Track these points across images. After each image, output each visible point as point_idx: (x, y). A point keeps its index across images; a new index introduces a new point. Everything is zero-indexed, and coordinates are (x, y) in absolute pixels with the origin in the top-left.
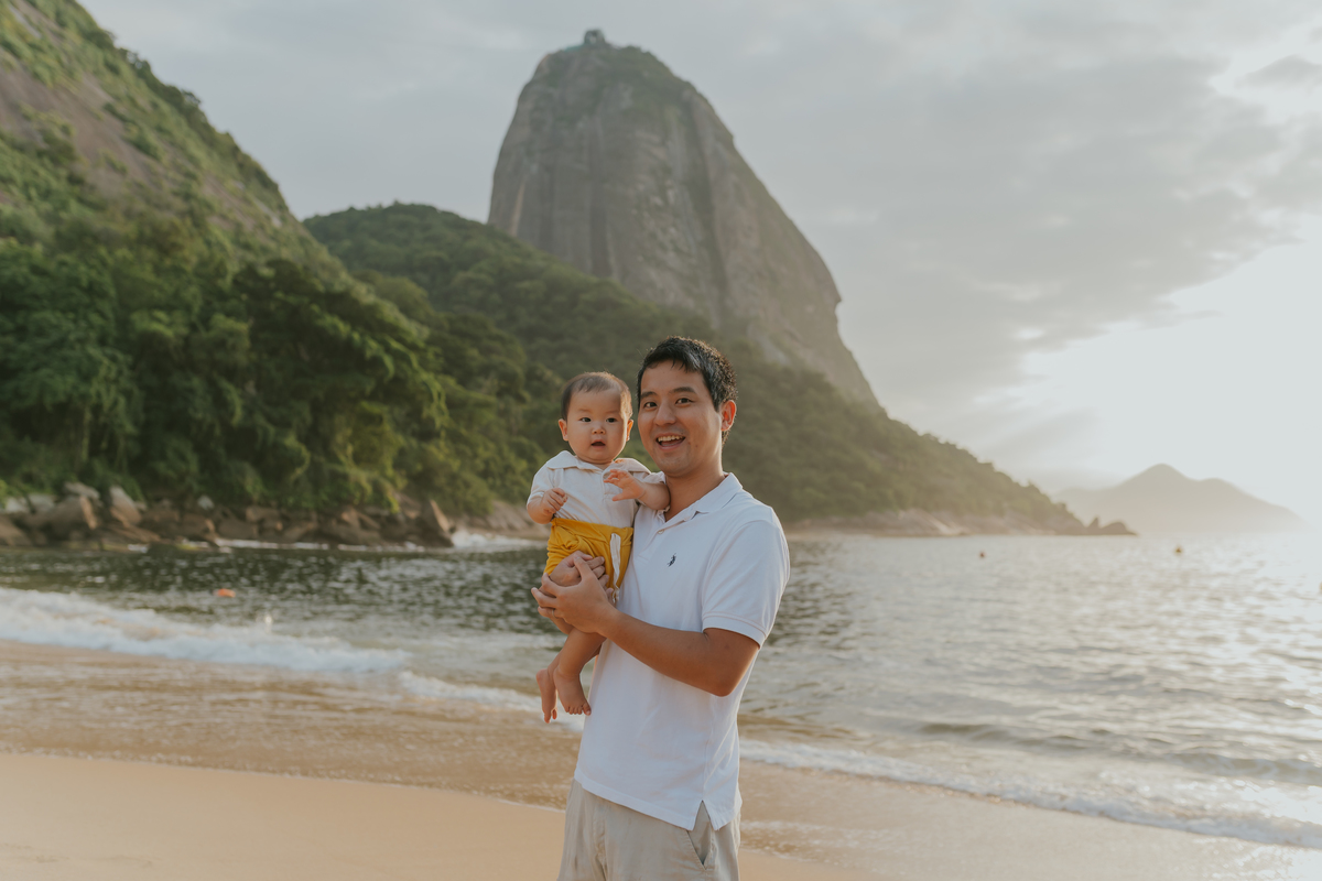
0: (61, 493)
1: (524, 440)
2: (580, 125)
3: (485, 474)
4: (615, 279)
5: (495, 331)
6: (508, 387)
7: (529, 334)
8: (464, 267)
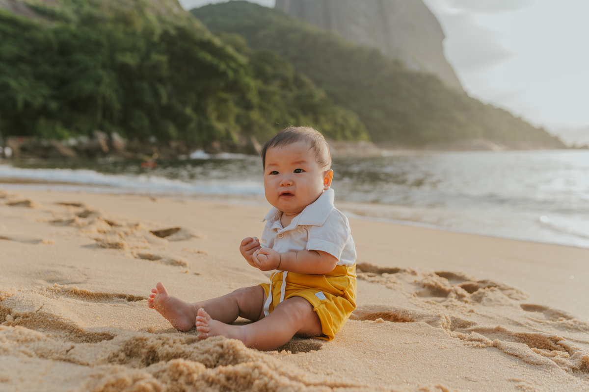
0: (91, 136)
1: (293, 109)
4: (335, 31)
5: (279, 58)
7: (295, 60)
8: (264, 28)
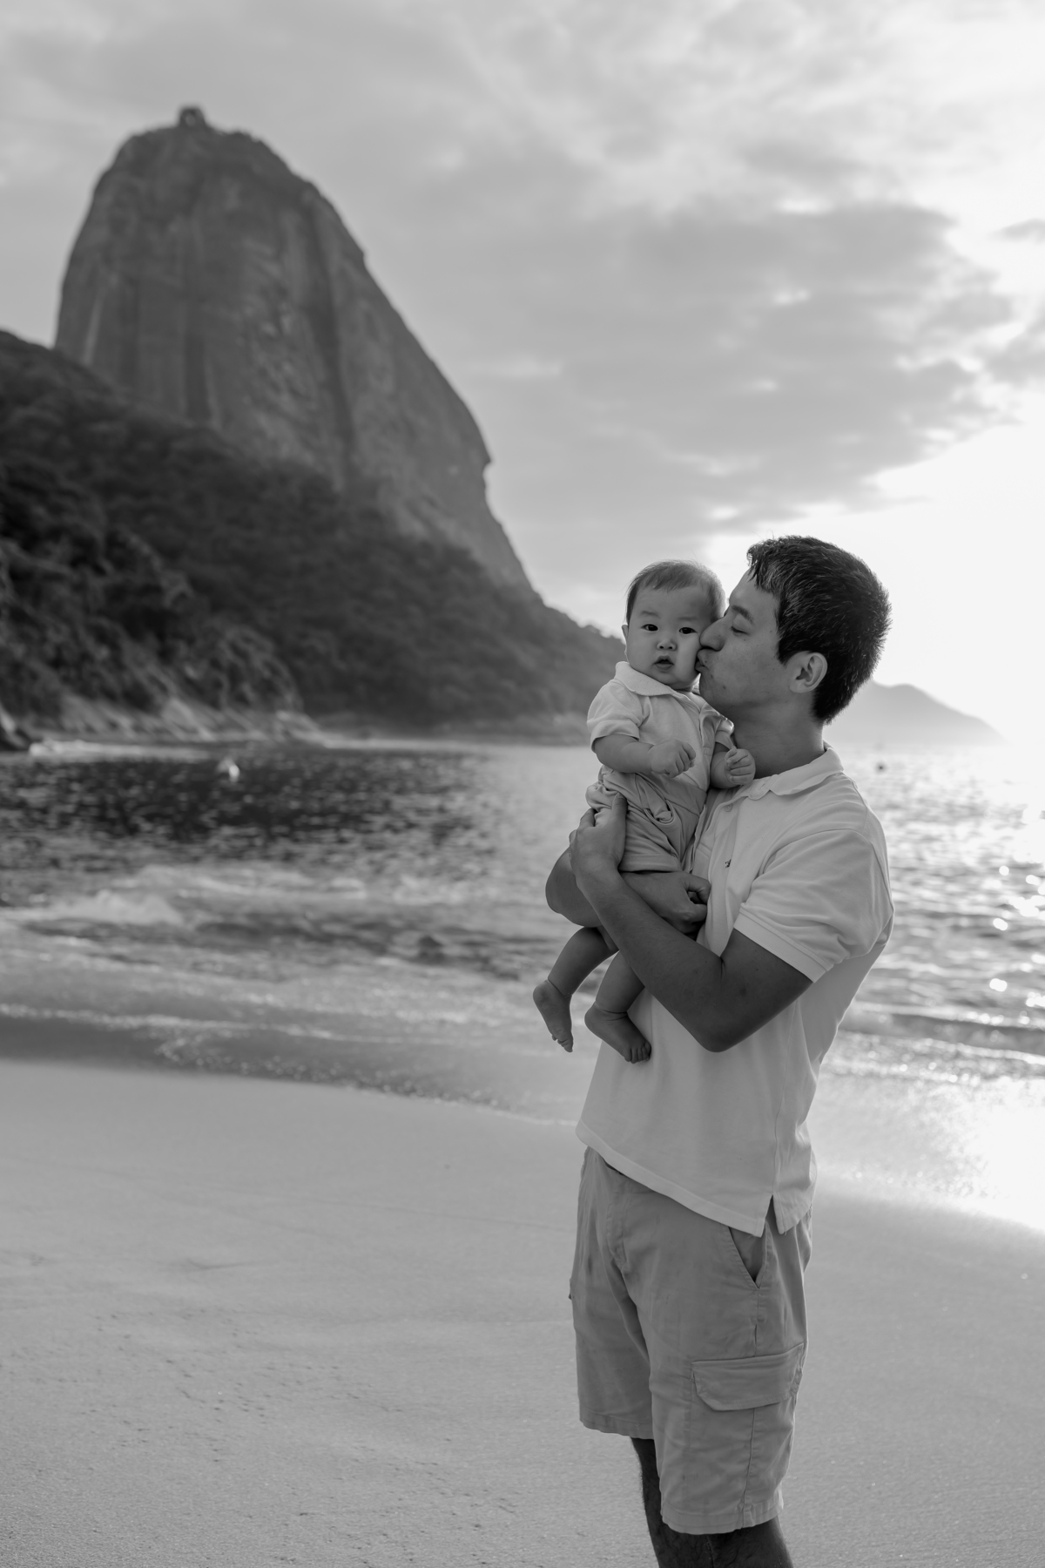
1: (104, 622)
2: (174, 228)
3: (56, 663)
4: (215, 423)
5: (66, 484)
6: (83, 556)
7: (108, 490)
8: (24, 402)
